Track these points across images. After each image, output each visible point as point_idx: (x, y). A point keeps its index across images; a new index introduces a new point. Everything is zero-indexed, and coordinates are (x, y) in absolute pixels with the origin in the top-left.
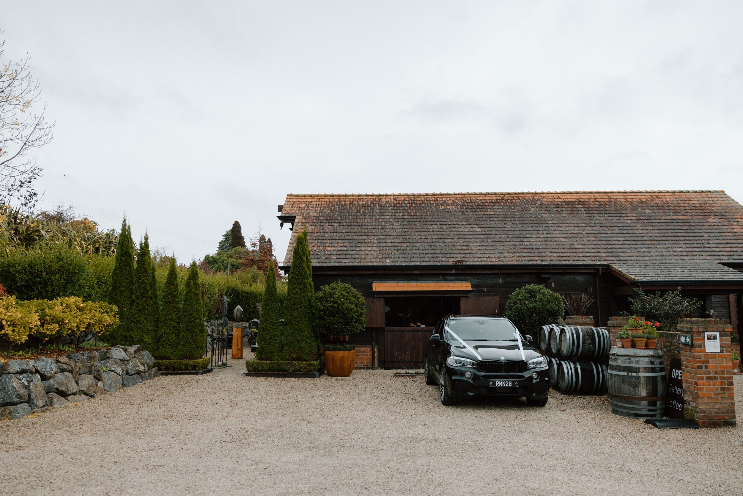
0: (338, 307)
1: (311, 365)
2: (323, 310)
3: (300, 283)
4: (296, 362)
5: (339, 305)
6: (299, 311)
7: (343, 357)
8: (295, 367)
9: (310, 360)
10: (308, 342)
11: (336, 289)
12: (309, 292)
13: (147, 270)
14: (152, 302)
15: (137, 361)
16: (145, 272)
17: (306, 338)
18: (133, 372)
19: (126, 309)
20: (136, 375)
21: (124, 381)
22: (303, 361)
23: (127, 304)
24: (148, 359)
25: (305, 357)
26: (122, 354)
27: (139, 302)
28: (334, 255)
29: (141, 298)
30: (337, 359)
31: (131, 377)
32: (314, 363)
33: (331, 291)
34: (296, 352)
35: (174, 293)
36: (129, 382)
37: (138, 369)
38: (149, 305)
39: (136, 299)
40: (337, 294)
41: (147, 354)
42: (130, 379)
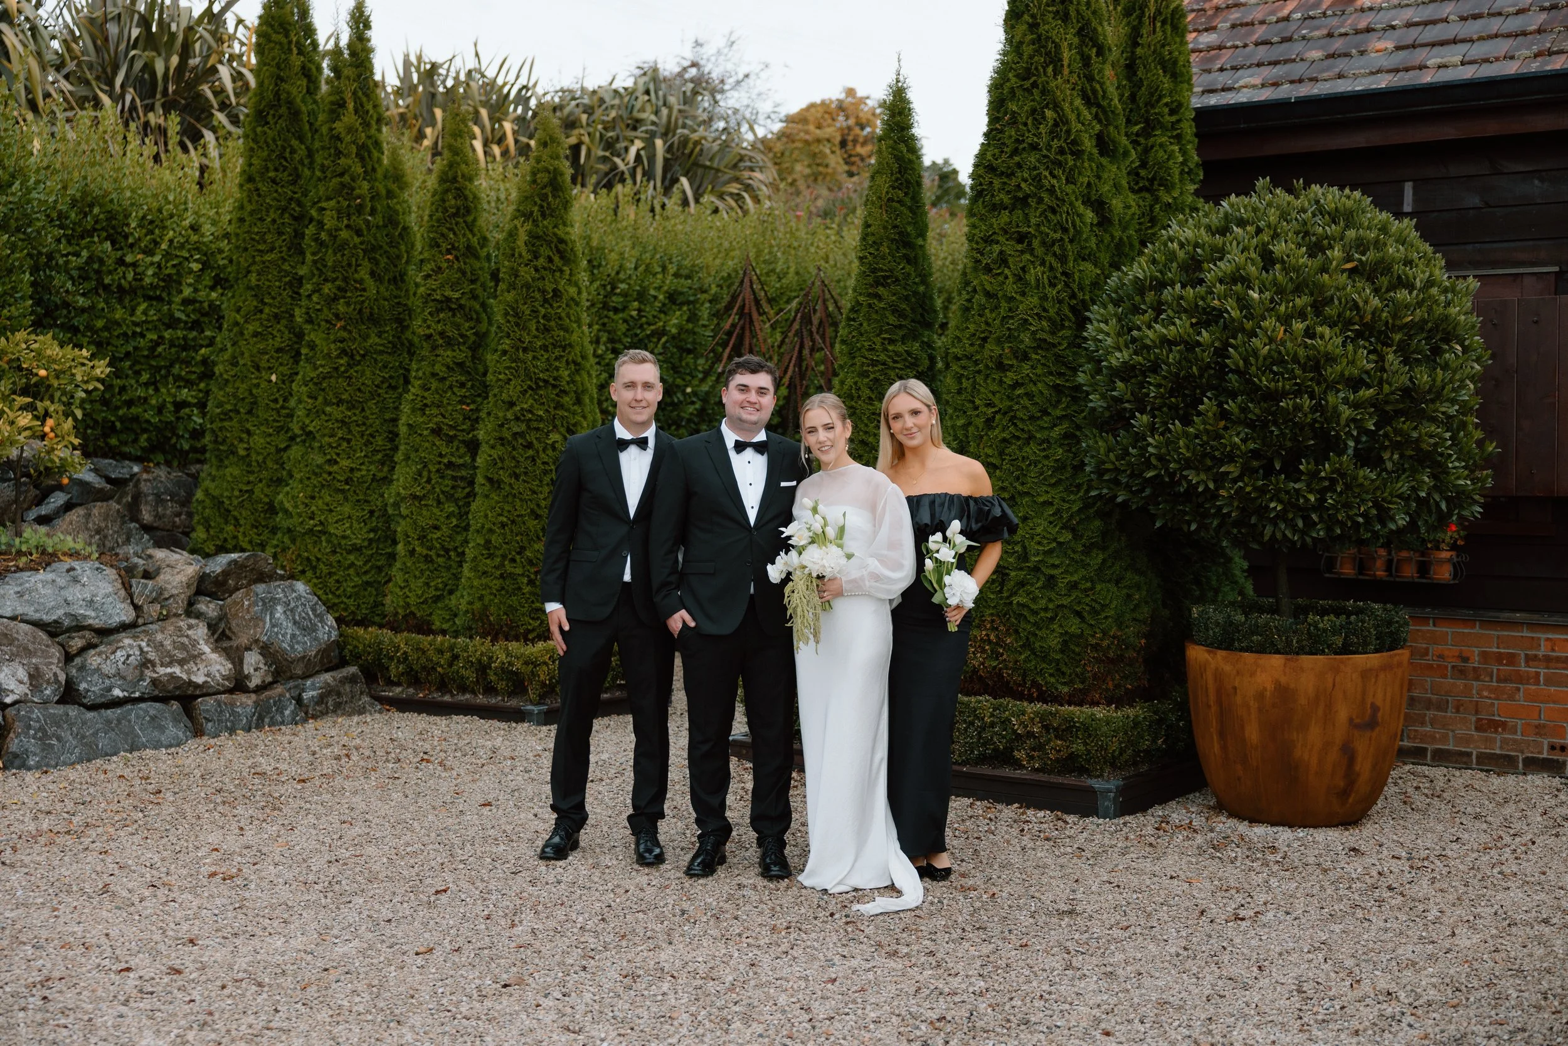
0: (1221, 353)
1: (1068, 729)
2: (1126, 372)
3: (1023, 202)
5: (1232, 329)
6: (1010, 377)
7: (1284, 693)
8: (982, 729)
10: (1062, 584)
11: (1241, 223)
12: (1084, 259)
13: (353, 180)
14: (377, 340)
15: (190, 632)
16: (345, 190)
17: (1045, 553)
18: (117, 692)
19: (274, 378)
20: (143, 705)
21: (18, 735)
22: (1031, 700)
23: (279, 350)
24: (295, 623)
25: (1041, 673)
26: (75, 594)
27: (318, 342)
28: (1393, 27)
29: (327, 321)
30: (1252, 703)
31: (90, 715)
32: (1100, 712)
33: (1204, 236)
34: (990, 642)
35: (448, 293)
36: (54, 742)
37: (172, 676)
38: (363, 356)
39: (309, 327)
40: (1235, 256)
41: (299, 598)
42: (84, 723)
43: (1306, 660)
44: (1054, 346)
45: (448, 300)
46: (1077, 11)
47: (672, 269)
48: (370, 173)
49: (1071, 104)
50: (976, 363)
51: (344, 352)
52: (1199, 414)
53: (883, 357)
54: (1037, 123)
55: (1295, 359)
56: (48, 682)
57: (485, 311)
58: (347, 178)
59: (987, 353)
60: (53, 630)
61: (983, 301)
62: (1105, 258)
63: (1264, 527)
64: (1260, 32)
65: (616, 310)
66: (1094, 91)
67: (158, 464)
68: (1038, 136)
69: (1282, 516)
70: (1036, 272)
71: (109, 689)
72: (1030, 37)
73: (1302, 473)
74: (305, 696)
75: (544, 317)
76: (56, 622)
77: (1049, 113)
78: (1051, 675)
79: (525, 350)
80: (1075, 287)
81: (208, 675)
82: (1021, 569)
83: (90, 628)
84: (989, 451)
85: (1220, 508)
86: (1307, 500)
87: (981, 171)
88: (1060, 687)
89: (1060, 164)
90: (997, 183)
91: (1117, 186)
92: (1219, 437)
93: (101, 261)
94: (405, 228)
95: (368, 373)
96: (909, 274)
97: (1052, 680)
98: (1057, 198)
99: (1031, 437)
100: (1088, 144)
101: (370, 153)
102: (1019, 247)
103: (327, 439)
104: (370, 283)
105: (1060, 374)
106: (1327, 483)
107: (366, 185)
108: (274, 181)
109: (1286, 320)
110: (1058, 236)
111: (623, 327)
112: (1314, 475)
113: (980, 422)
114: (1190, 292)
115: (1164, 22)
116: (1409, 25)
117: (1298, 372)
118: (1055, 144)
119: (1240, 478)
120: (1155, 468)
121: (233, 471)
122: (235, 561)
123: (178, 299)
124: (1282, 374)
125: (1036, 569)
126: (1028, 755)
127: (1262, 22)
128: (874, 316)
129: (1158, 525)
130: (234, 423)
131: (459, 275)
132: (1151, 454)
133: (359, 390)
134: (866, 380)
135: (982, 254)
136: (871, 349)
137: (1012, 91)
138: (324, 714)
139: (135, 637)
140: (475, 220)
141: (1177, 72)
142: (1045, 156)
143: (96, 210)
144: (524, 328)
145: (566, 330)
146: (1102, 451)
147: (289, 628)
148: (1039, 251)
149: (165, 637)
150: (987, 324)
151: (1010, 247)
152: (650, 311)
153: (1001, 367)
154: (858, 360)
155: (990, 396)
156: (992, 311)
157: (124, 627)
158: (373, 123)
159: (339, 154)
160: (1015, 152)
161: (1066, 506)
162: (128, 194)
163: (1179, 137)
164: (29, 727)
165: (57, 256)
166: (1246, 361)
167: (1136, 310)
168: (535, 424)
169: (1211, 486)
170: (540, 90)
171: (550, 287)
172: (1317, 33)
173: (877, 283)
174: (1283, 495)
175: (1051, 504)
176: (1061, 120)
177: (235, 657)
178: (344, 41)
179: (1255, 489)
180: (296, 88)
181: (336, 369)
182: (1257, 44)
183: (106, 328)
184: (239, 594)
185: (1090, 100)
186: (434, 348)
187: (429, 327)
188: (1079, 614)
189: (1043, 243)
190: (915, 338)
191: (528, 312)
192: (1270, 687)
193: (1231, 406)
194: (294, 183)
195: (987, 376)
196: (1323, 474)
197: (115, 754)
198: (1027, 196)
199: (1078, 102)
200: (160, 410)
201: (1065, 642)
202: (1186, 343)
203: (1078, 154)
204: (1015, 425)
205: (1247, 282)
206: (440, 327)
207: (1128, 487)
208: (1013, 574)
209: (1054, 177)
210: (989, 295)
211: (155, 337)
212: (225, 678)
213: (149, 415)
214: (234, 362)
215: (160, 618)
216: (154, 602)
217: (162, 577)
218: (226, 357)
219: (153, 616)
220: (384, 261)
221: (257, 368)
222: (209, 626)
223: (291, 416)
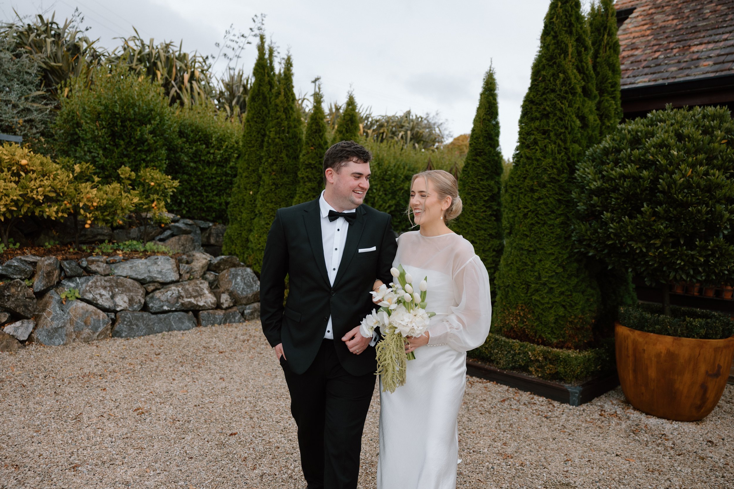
0: (655, 181)
1: (555, 360)
2: (598, 192)
3: (546, 116)
4: (516, 343)
5: (660, 170)
6: (536, 195)
8: (514, 355)
9: (560, 346)
10: (557, 292)
11: (661, 121)
12: (574, 142)
13: (282, 120)
14: (287, 180)
15: (201, 285)
16: (279, 124)
17: (549, 277)
18: (165, 308)
19: (251, 193)
20: (176, 313)
21: (119, 324)
22: (538, 345)
23: (254, 183)
24: (245, 283)
25: (544, 332)
26: (154, 269)
27: (265, 179)
28: (711, 57)
29: (270, 172)
30: (653, 359)
31: (153, 316)
32: (572, 354)
33: (642, 128)
34: (520, 316)
35: (310, 161)
36: (135, 327)
37: (190, 302)
38: (281, 185)
39: (263, 174)
40: (660, 135)
41: (247, 274)
42: (150, 319)
43: (685, 341)
44: (559, 181)
45: (310, 164)
46: (577, 31)
47: (407, 168)
48: (288, 118)
49: (572, 71)
50: (520, 189)
51: (274, 184)
52: (641, 213)
53: (477, 186)
54: (555, 80)
55: (698, 185)
56: (136, 303)
58: (279, 120)
59: (526, 184)
60: (142, 282)
61: (525, 160)
62: (584, 142)
63: (670, 272)
64: (644, 64)
65: (387, 180)
66: (583, 67)
67: (220, 224)
68: (556, 85)
69: (682, 268)
70: (551, 147)
71: (162, 306)
72: (553, 42)
73: (696, 246)
74: (246, 312)
76: (144, 279)
77: (561, 75)
78: (549, 333)
80: (570, 154)
81: (205, 302)
82: (537, 283)
83: (158, 282)
84: (525, 229)
85: (648, 262)
86: (698, 260)
87: (527, 103)
88: (553, 339)
89: (565, 98)
90: (534, 108)
91: (591, 111)
92: (650, 226)
93: (201, 152)
94: (300, 139)
95: (283, 192)
96: (491, 151)
97: (549, 336)
98: (564, 114)
99: (545, 223)
100: (579, 90)
101: (289, 111)
102: (544, 136)
103: (266, 215)
104: (285, 158)
105: (561, 194)
106: (710, 252)
107: (286, 123)
108: (256, 122)
109: (693, 166)
110: (563, 130)
111: (389, 187)
112: (705, 248)
113: (521, 215)
114: (636, 152)
115: (610, 48)
116: (719, 55)
117: (699, 192)
118: (564, 88)
119: (661, 247)
120: (612, 239)
121: (235, 226)
122: (223, 259)
123: (229, 166)
124: (690, 194)
125: (545, 284)
126: (535, 370)
127: (645, 60)
128: (475, 169)
129: (610, 267)
130: (237, 209)
131: (315, 155)
132: (612, 233)
133: (279, 198)
134: (470, 196)
135: (526, 140)
136: (472, 183)
137: (544, 68)
138: (252, 319)
139: (177, 286)
140: (323, 135)
141: (614, 69)
142: (558, 95)
143: (200, 134)
146: (584, 230)
147: (242, 285)
148: (553, 138)
149: (190, 287)
150: (527, 171)
151: (539, 136)
152: (398, 182)
153: (532, 190)
154: (467, 188)
155: (526, 204)
156: (529, 165)
157: (173, 282)
158: (291, 100)
159: (277, 111)
160: (544, 94)
161: (561, 255)
162: (212, 128)
163: (614, 98)
164: (125, 320)
166: (669, 187)
167: (603, 163)
169: (644, 250)
170: (372, 115)
172: (673, 62)
173: (477, 155)
174: (684, 257)
175: (553, 254)
176: (567, 78)
177: (218, 296)
178: (282, 71)
179: (669, 253)
180: (265, 89)
181: (271, 190)
182: (644, 68)
183: (202, 174)
184: (225, 271)
185: (580, 70)
186: (304, 182)
187: (303, 174)
188: (564, 306)
189: (556, 134)
190: (492, 179)
192: (664, 351)
193: (659, 209)
194: (263, 122)
195: (525, 195)
196: (709, 247)
197: (161, 332)
198: (549, 113)
199: (575, 71)
200: (220, 204)
201: (556, 319)
202: (634, 177)
203: (574, 94)
204: (538, 217)
205: (669, 147)
206: (307, 174)
207: (595, 248)
208: (533, 285)
209: (562, 104)
210: (528, 158)
211: (219, 179)
212: (212, 304)
213: (216, 206)
214: (239, 187)
215: (189, 279)
216: (188, 273)
217: (193, 263)
218: (236, 185)
219: (186, 278)
220: (291, 151)
221: (246, 189)
222: (209, 283)
223: (256, 206)
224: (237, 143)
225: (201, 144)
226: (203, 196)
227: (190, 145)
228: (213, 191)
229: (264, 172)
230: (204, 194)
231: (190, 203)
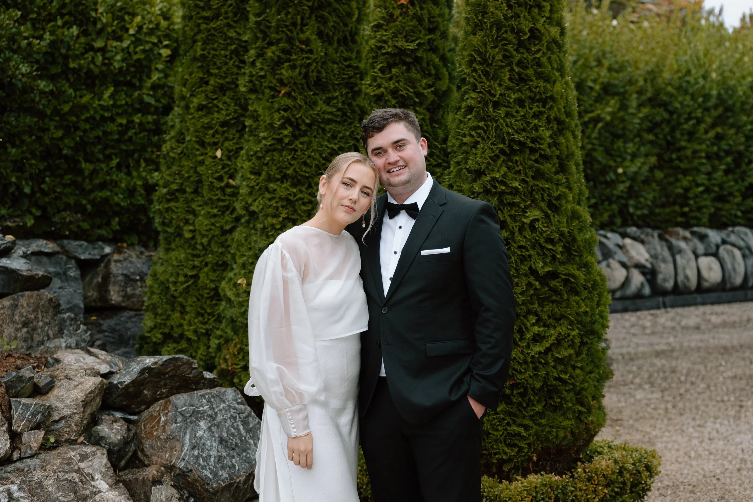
14: (325, 108)
15: (82, 465)
23: (224, 124)
24: (222, 441)
27: (260, 111)
29: (271, 88)
35: (401, 43)
38: (309, 125)
39: (253, 96)
45: (402, 52)
47: (606, 64)
51: (288, 121)
57: (445, 65)
67: (131, 245)
75: (519, 63)
79: (496, 105)
93: (69, 48)
95: (315, 145)
103: (270, 219)
104: (317, 45)
121: (178, 254)
122: (150, 367)
123: (148, 84)
130: (180, 203)
131: (414, 22)
133: (305, 163)
144: (494, 78)
145: (547, 80)
147: (213, 449)
149: (46, 475)
165: (18, 37)
168: (509, 198)
171: (526, 26)
177: (139, 494)
181: (280, 141)
183: (71, 112)
184: (156, 407)
187: (379, 86)
191: (499, 57)
200: (131, 192)
206: (392, 85)
211: (124, 122)
213: (119, 199)
214: (180, 139)
215: (45, 447)
216: (38, 427)
217: (55, 392)
218: (173, 133)
219: (35, 446)
220: (332, 20)
221: (202, 144)
222: (110, 453)
223: (235, 194)
224: (166, 16)
225: (67, 25)
226: (81, 172)
227: (35, 28)
228: (109, 158)
229: (253, 90)
230: (87, 167)
231: (44, 193)
